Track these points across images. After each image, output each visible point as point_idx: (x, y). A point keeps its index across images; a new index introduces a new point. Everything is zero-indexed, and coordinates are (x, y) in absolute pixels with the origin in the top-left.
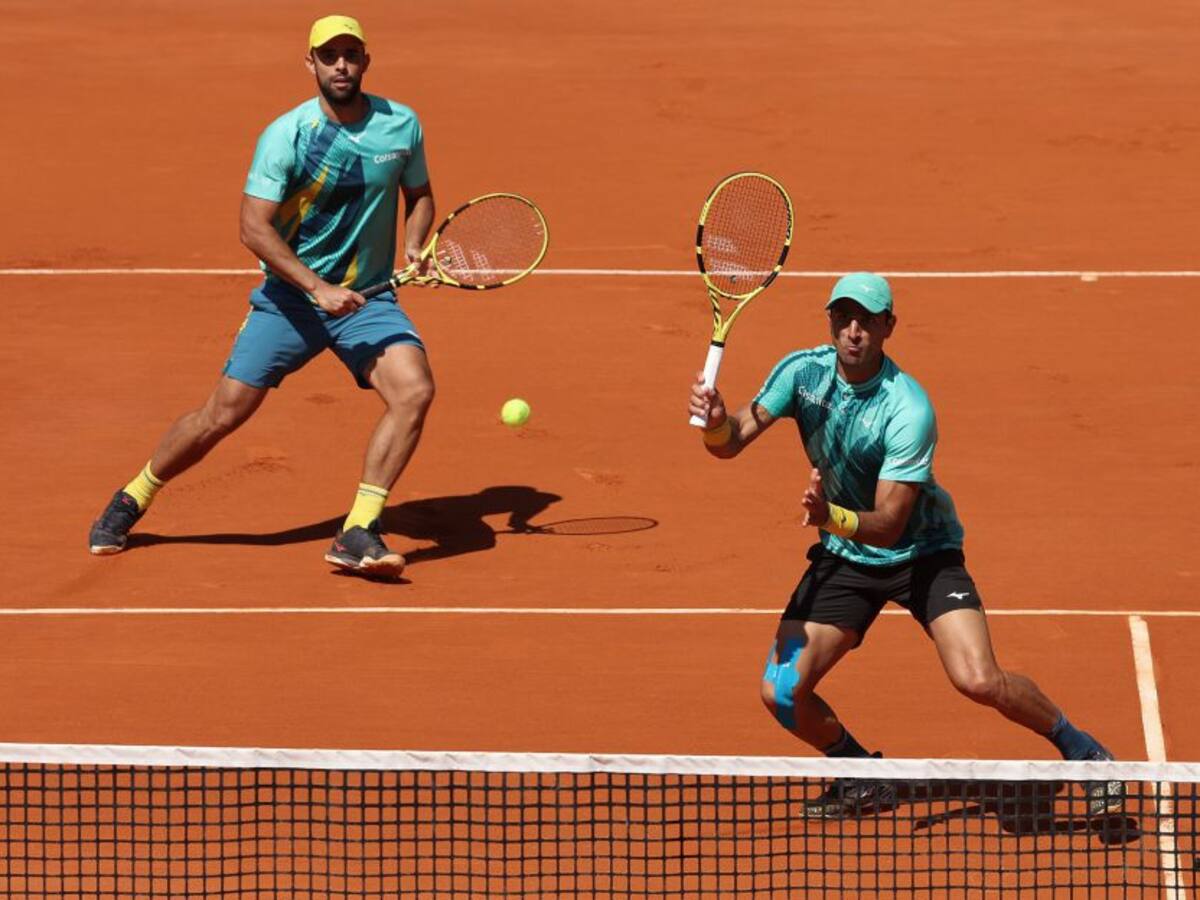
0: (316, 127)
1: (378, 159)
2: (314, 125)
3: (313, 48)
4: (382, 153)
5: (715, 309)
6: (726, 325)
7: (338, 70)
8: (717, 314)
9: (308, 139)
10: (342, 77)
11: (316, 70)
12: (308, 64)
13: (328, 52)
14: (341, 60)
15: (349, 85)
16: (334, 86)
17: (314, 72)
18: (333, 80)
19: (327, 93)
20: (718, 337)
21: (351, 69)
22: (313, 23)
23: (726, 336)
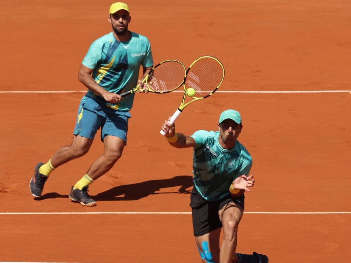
0: (111, 43)
1: (133, 55)
2: (111, 42)
3: (111, 14)
4: (134, 53)
5: (184, 98)
6: (186, 105)
7: (120, 22)
8: (183, 100)
9: (108, 47)
10: (121, 25)
11: (112, 22)
12: (109, 19)
13: (116, 16)
14: (121, 19)
15: (124, 28)
16: (118, 28)
17: (111, 23)
18: (118, 26)
19: (116, 31)
20: (181, 108)
21: (125, 22)
22: (111, 5)
23: (184, 108)
